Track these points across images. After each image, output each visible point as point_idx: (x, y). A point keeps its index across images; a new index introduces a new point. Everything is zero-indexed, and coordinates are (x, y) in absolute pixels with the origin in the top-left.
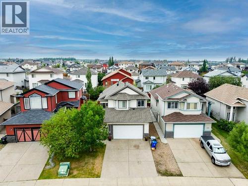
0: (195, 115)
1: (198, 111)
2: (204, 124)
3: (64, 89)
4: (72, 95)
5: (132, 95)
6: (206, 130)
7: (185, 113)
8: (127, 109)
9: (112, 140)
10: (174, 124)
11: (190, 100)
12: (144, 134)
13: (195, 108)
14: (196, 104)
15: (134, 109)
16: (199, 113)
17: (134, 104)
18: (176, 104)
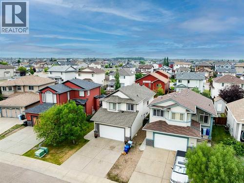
0: (180, 127)
1: (184, 122)
2: (188, 138)
3: (76, 89)
4: (82, 94)
5: (123, 99)
6: (190, 145)
7: (169, 123)
8: (117, 111)
9: (98, 138)
10: (154, 133)
11: (174, 110)
12: (125, 137)
13: (181, 118)
14: (182, 115)
15: (123, 112)
16: (185, 125)
17: (124, 107)
18: (162, 112)
